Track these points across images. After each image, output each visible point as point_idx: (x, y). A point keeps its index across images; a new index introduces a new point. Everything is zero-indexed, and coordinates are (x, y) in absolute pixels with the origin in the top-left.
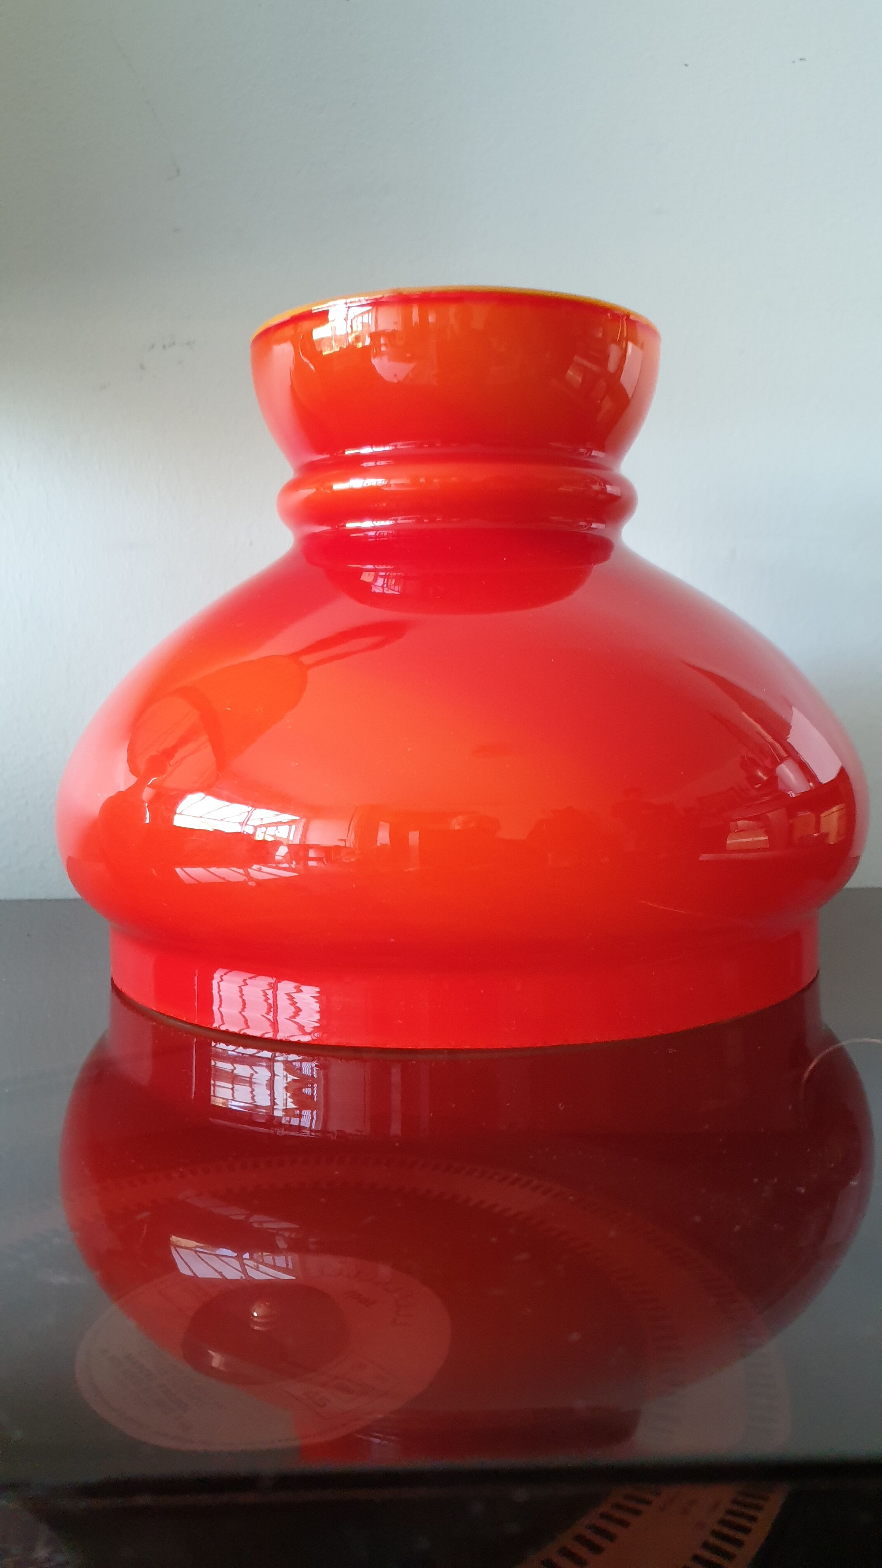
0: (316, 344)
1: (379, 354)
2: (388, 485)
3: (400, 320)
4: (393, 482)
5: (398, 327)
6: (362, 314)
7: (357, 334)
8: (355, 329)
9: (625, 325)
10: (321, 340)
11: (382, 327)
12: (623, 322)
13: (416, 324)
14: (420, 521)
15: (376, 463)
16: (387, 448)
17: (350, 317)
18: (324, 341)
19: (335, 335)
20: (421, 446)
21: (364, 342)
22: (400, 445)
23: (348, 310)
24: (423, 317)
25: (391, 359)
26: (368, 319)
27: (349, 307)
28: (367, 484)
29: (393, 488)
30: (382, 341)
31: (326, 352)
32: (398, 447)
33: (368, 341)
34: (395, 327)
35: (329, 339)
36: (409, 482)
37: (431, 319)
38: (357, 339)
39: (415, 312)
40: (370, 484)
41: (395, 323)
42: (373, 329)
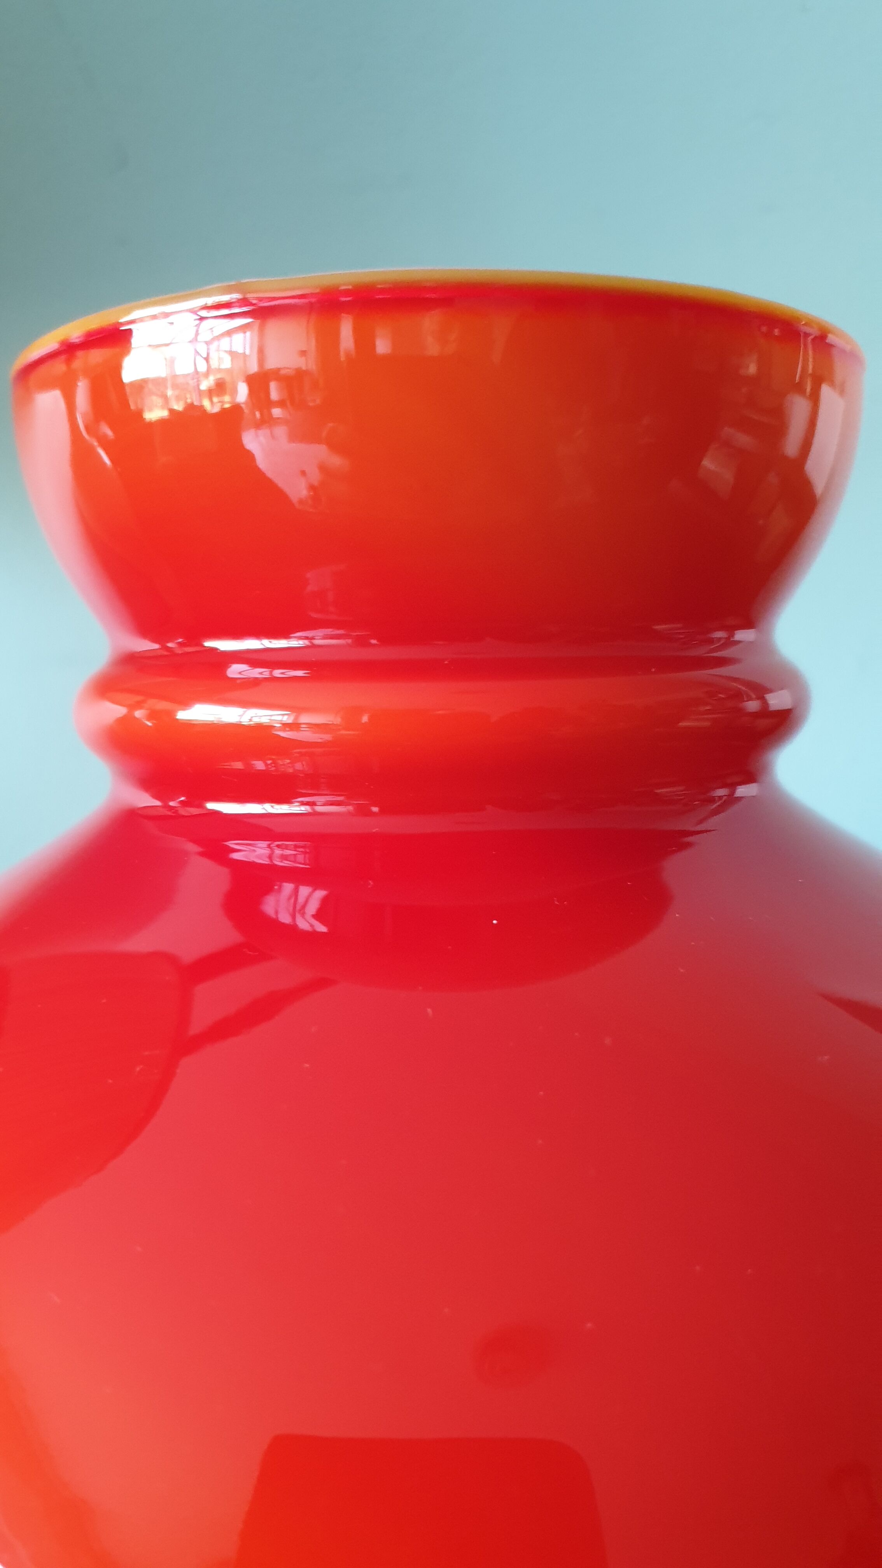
0: (128, 390)
1: (266, 421)
2: (294, 726)
3: (313, 343)
4: (305, 719)
5: (309, 364)
6: (229, 333)
7: (219, 376)
8: (214, 364)
9: (810, 352)
10: (140, 386)
11: (273, 362)
12: (805, 345)
13: (348, 355)
14: (362, 811)
15: (271, 673)
16: (293, 643)
17: (205, 335)
18: (150, 386)
19: (175, 377)
20: (361, 642)
21: (234, 392)
22: (320, 638)
23: (198, 326)
24: (364, 341)
25: (293, 437)
26: (243, 343)
27: (202, 319)
28: (251, 720)
29: (305, 735)
30: (275, 394)
31: (154, 414)
32: (317, 642)
33: (242, 392)
34: (301, 363)
35: (159, 382)
36: (337, 720)
37: (382, 346)
38: (220, 387)
39: (346, 330)
40: (256, 720)
41: (303, 353)
42: (253, 368)
